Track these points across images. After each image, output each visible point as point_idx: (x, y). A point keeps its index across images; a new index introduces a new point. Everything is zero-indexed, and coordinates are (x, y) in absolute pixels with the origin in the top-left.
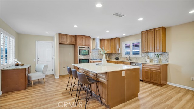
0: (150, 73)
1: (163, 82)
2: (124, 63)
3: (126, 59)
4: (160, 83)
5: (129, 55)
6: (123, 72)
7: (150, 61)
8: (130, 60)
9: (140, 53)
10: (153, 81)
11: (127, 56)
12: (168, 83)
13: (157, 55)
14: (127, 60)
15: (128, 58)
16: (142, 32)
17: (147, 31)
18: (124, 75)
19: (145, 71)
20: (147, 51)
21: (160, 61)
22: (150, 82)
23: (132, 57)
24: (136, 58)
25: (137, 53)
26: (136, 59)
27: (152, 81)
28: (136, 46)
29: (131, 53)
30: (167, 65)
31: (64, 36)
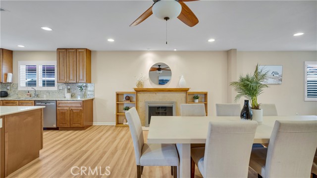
0: (69, 114)
1: (86, 124)
2: (21, 103)
3: (28, 95)
4: (81, 126)
5: (34, 87)
7: (72, 96)
8: (37, 96)
9: (56, 83)
10: (74, 125)
11: (30, 88)
12: (94, 124)
13: (81, 87)
14: (28, 97)
15: (30, 93)
16: (58, 49)
17: (66, 49)
19: (62, 113)
20: (66, 80)
21: (84, 95)
22: (70, 128)
23: (40, 91)
24: (48, 92)
25: (51, 84)
26: (48, 94)
27: (72, 126)
28: (49, 71)
29: (40, 84)
30: (93, 99)
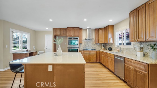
2: (110, 55)
3: (118, 50)
6: (49, 66)
16: (130, 13)
18: (52, 70)
19: (128, 69)
26: (127, 51)
31: (58, 30)
